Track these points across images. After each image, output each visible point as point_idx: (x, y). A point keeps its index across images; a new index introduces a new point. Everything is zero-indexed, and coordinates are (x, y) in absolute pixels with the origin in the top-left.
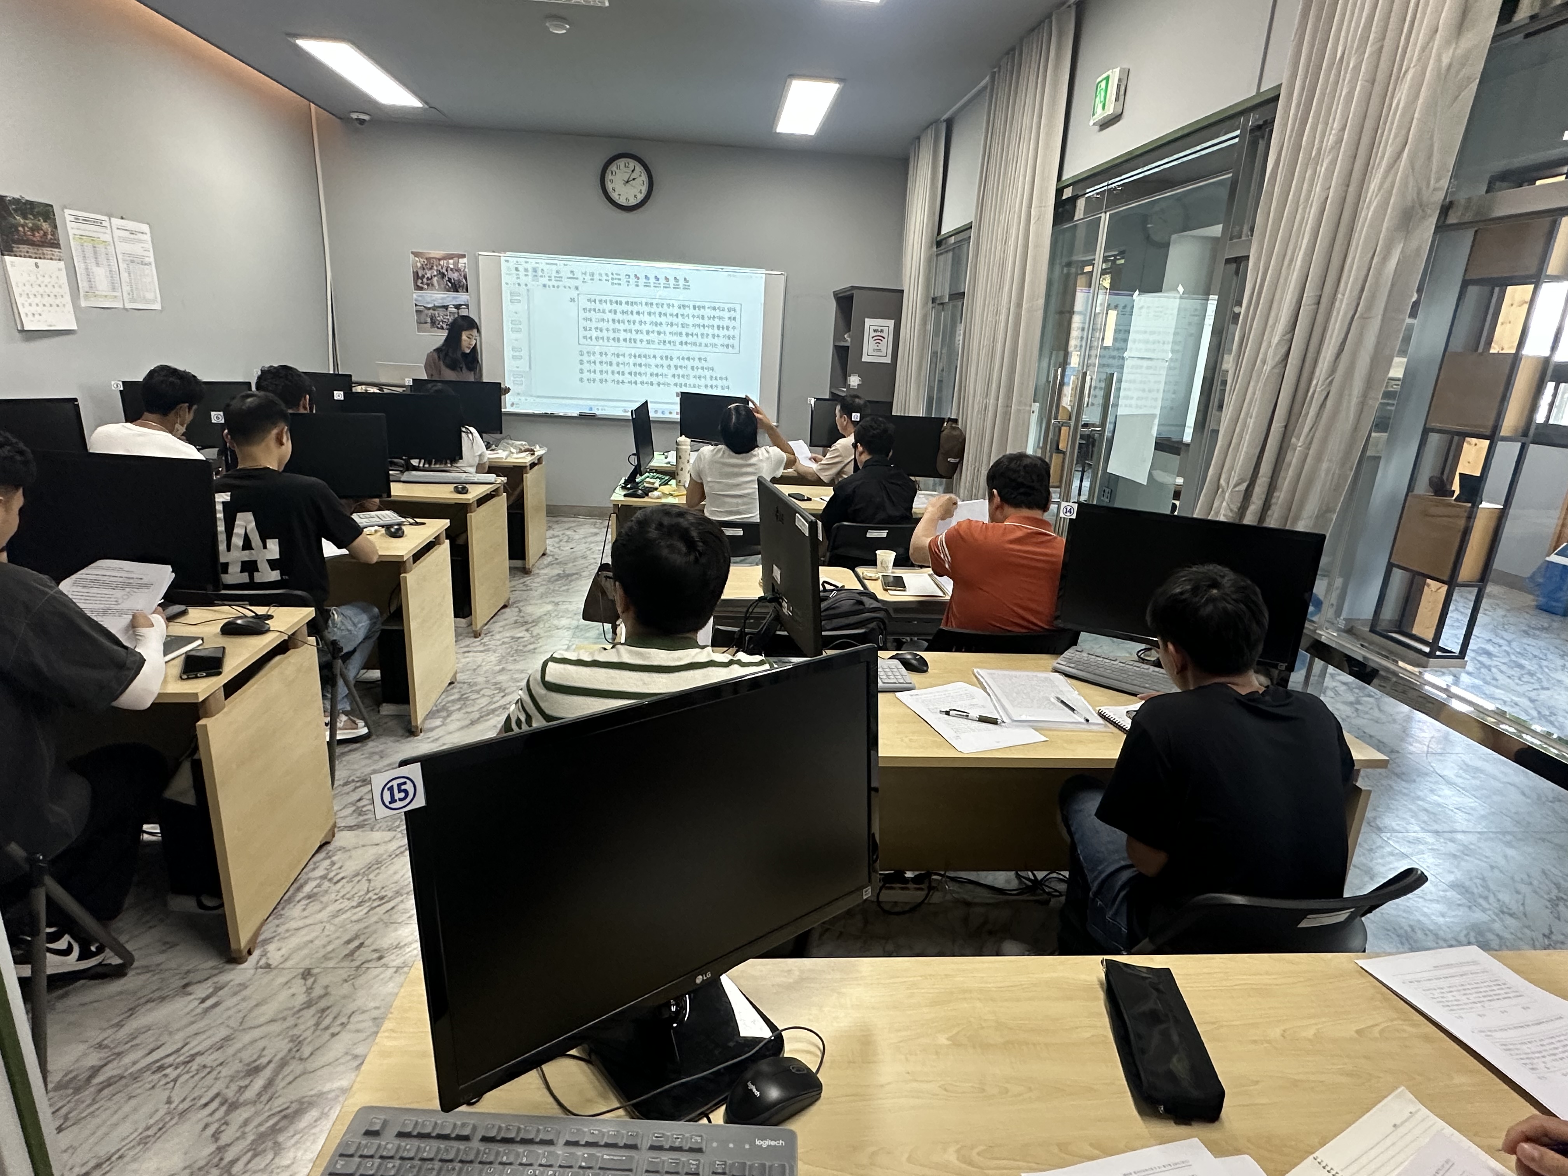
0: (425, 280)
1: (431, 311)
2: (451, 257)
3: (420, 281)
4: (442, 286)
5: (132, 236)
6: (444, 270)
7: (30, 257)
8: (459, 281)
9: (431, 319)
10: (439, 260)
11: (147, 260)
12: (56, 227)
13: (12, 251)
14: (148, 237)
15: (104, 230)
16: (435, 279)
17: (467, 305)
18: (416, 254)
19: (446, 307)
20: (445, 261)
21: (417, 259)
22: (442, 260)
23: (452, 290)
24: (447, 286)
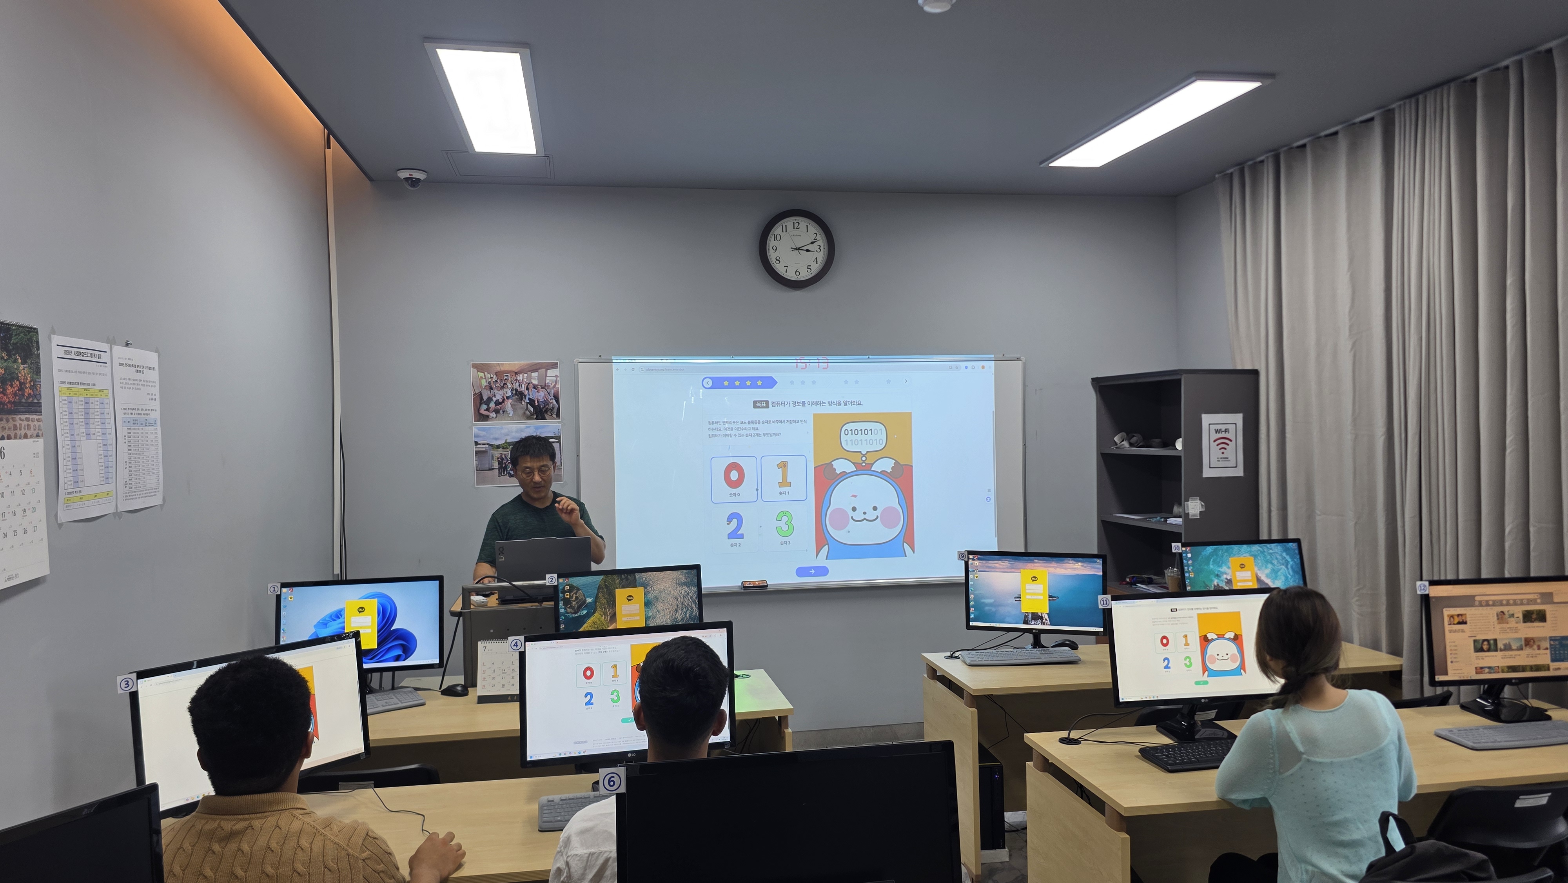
0: (492, 405)
1: (500, 450)
2: (534, 368)
3: (484, 407)
4: (521, 412)
5: (136, 375)
6: (523, 389)
8: (546, 403)
9: (500, 463)
10: (516, 373)
11: (153, 417)
12: (38, 370)
14: (155, 375)
15: (102, 368)
16: (508, 404)
18: (480, 368)
20: (526, 375)
21: (481, 374)
22: (521, 373)
23: (535, 417)
24: (528, 412)
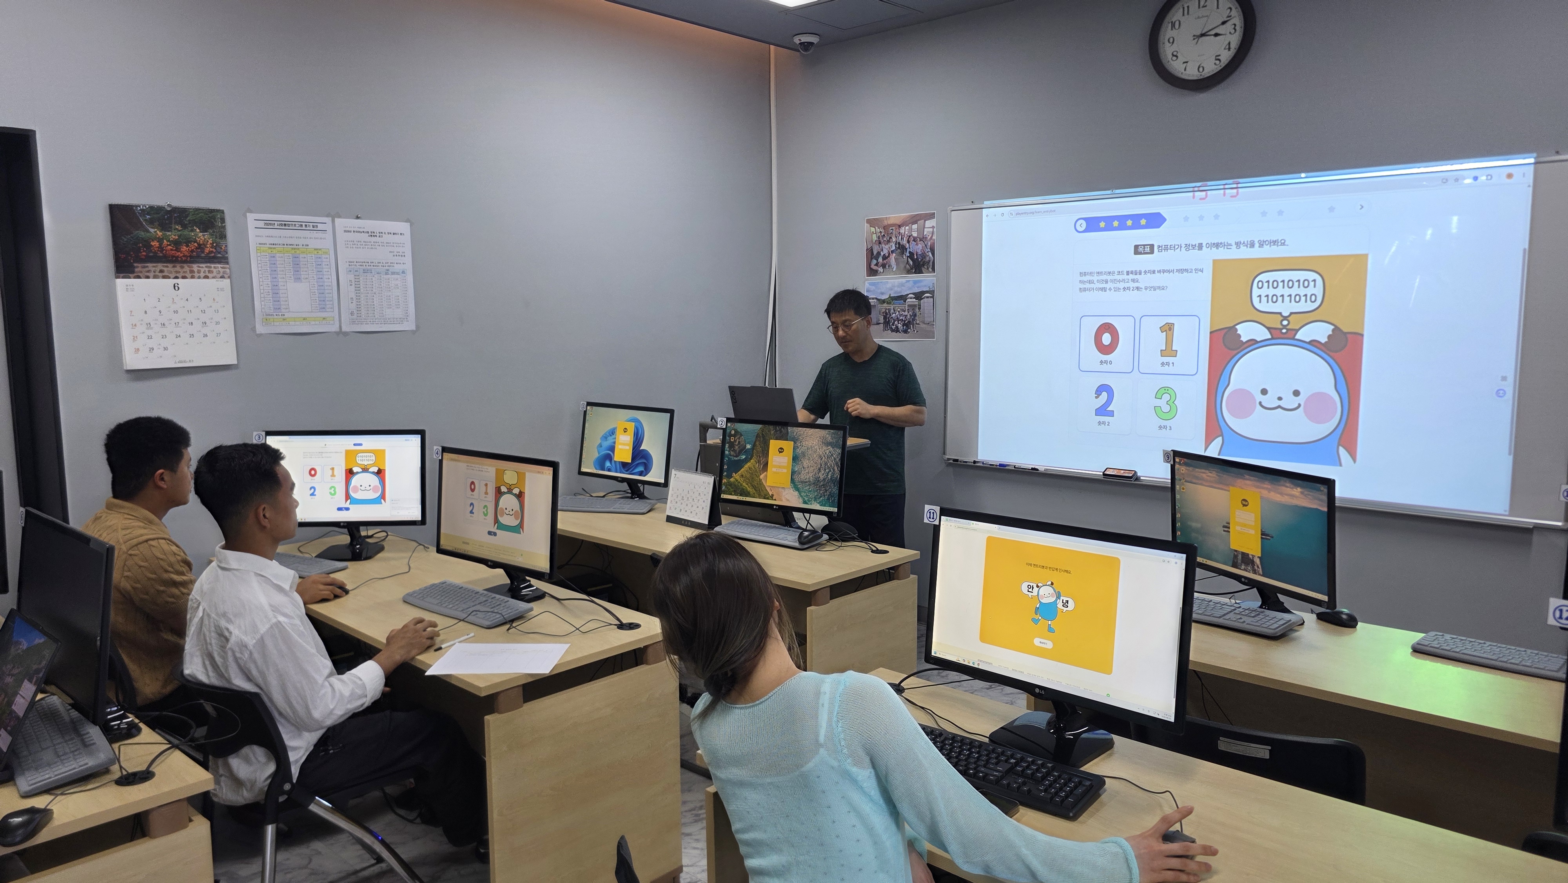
0: (880, 260)
1: (885, 305)
2: (914, 219)
3: (874, 262)
4: (902, 266)
5: (373, 239)
6: (905, 242)
7: (164, 277)
8: (924, 255)
9: (885, 318)
10: (900, 226)
11: (397, 268)
12: (223, 236)
13: (133, 272)
14: (407, 239)
15: (320, 235)
16: (893, 258)
17: (932, 292)
18: (872, 222)
19: (903, 298)
20: (907, 228)
21: (873, 229)
22: (903, 226)
23: (914, 271)
24: (908, 266)
